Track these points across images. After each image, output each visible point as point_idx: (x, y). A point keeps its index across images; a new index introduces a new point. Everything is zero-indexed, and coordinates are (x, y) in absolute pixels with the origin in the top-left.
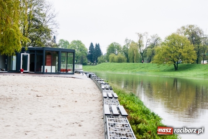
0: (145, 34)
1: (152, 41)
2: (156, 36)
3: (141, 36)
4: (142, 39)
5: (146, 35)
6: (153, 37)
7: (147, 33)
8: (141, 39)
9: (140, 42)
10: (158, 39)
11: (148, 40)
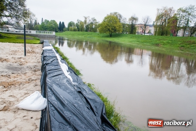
1: (91, 21)
2: (94, 18)
3: (86, 18)
6: (92, 19)
7: (89, 17)
9: (85, 21)
10: (95, 20)
11: (90, 20)
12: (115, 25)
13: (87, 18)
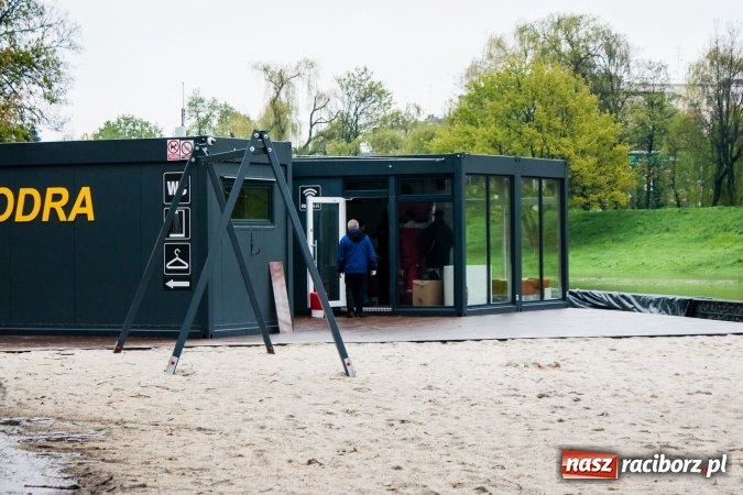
0: (302, 69)
1: (339, 105)
2: (364, 77)
3: (281, 81)
4: (287, 93)
5: (307, 72)
6: (347, 84)
7: (311, 65)
8: (282, 94)
9: (278, 111)
10: (372, 93)
11: (320, 101)
12: (567, 147)
13: (287, 74)
